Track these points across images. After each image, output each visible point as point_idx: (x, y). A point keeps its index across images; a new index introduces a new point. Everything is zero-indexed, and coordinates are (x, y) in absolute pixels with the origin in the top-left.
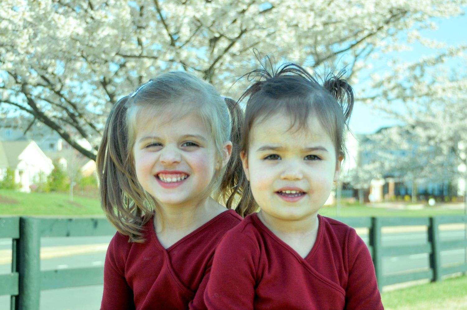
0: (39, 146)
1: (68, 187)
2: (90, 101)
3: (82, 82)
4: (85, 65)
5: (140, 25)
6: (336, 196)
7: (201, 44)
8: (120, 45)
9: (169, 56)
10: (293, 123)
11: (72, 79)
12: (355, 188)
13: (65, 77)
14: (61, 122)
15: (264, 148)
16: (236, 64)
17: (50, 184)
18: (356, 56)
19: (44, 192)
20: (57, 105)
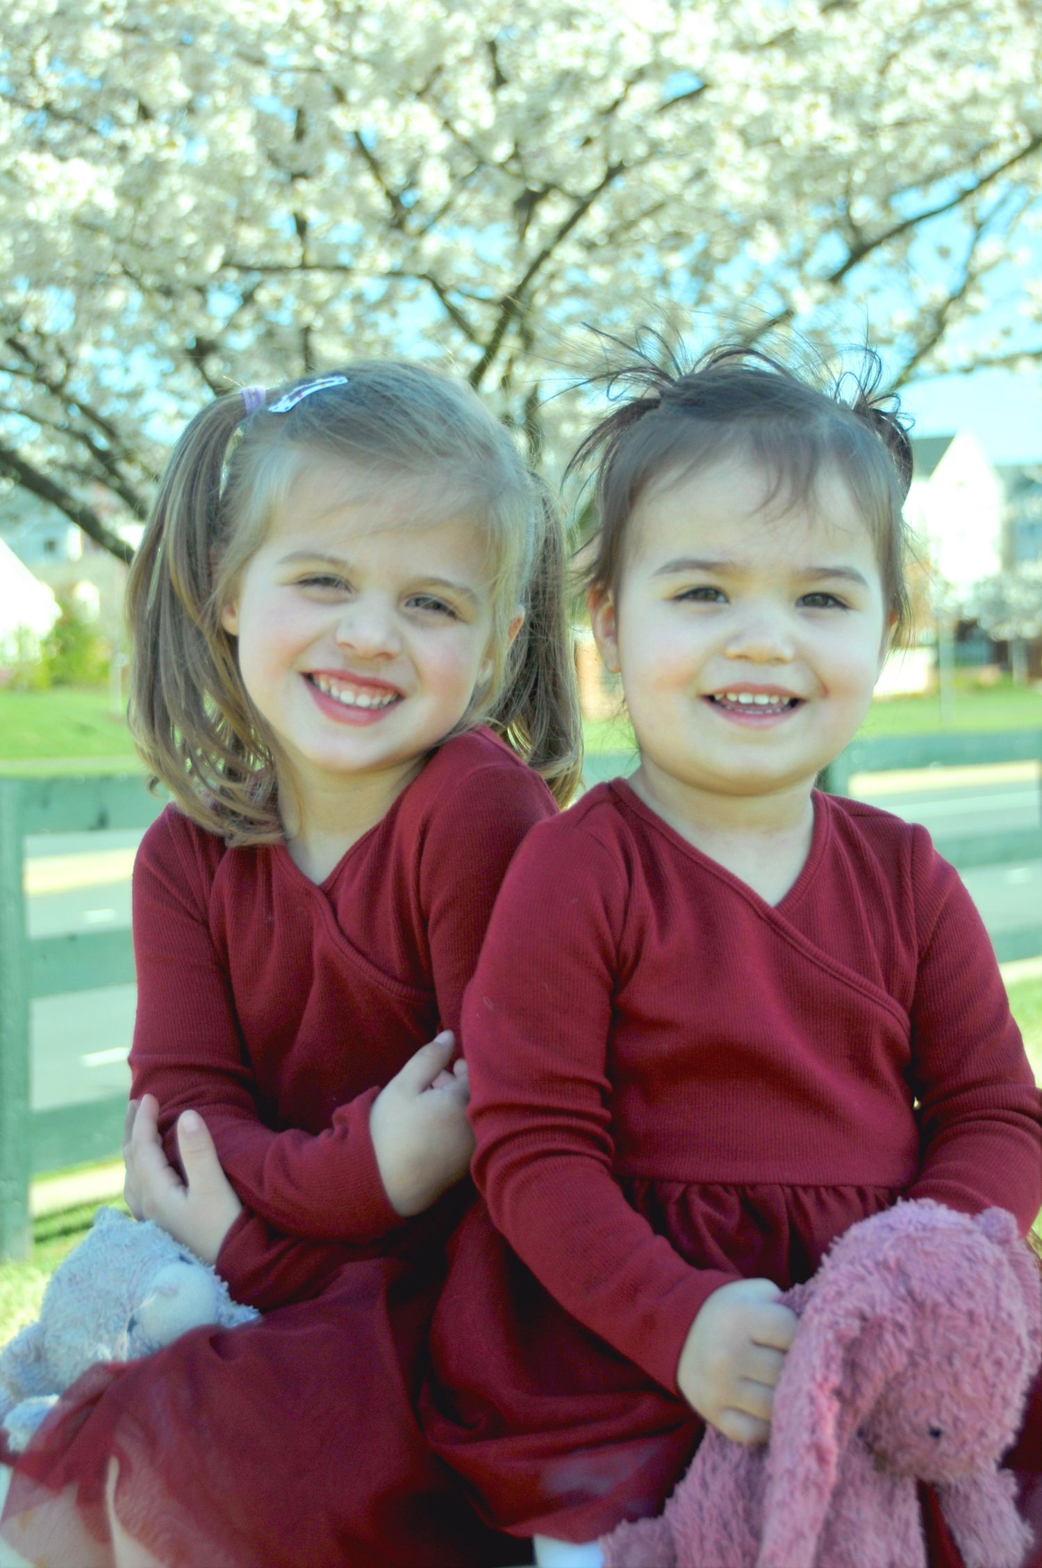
0: (13, 548)
1: (105, 669)
2: (155, 411)
3: (127, 352)
4: (136, 299)
5: (297, 167)
6: (937, 665)
7: (489, 215)
8: (235, 236)
9: (386, 260)
10: (773, 485)
11: (98, 344)
12: (993, 638)
13: (78, 338)
14: (72, 478)
15: (678, 566)
16: (599, 275)
17: (51, 665)
18: (979, 227)
19: (32, 689)
20: (57, 428)
